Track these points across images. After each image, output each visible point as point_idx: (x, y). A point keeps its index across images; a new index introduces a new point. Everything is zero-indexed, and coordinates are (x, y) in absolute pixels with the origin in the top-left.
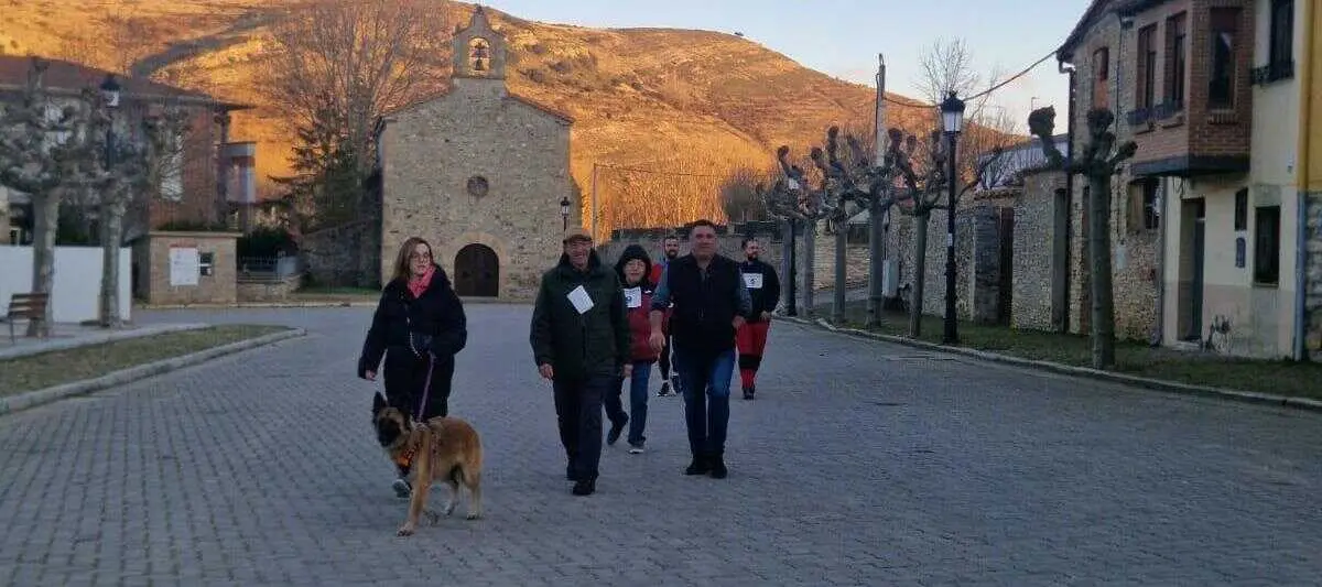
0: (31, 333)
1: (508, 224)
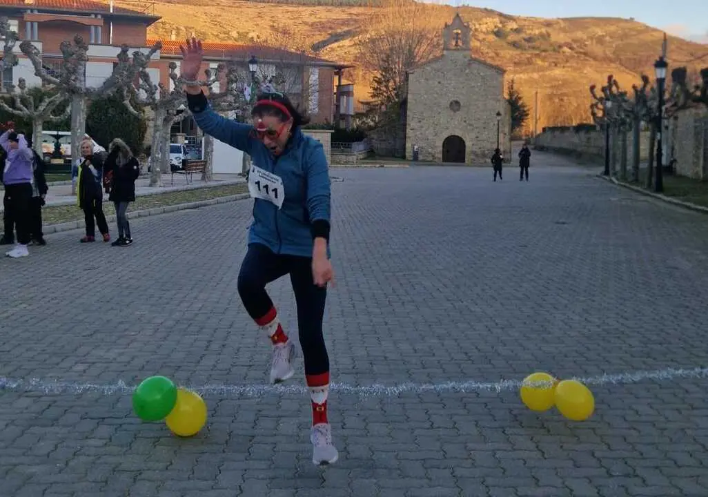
1: (471, 125)
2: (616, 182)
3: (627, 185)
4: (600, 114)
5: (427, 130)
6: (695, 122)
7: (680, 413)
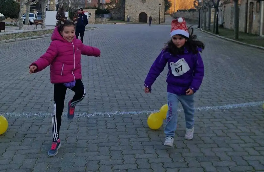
0: (42, 27)
1: (150, 8)
2: (202, 30)
3: (206, 31)
4: (197, 4)
5: (133, 10)
6: (231, 8)
7: (209, 120)
